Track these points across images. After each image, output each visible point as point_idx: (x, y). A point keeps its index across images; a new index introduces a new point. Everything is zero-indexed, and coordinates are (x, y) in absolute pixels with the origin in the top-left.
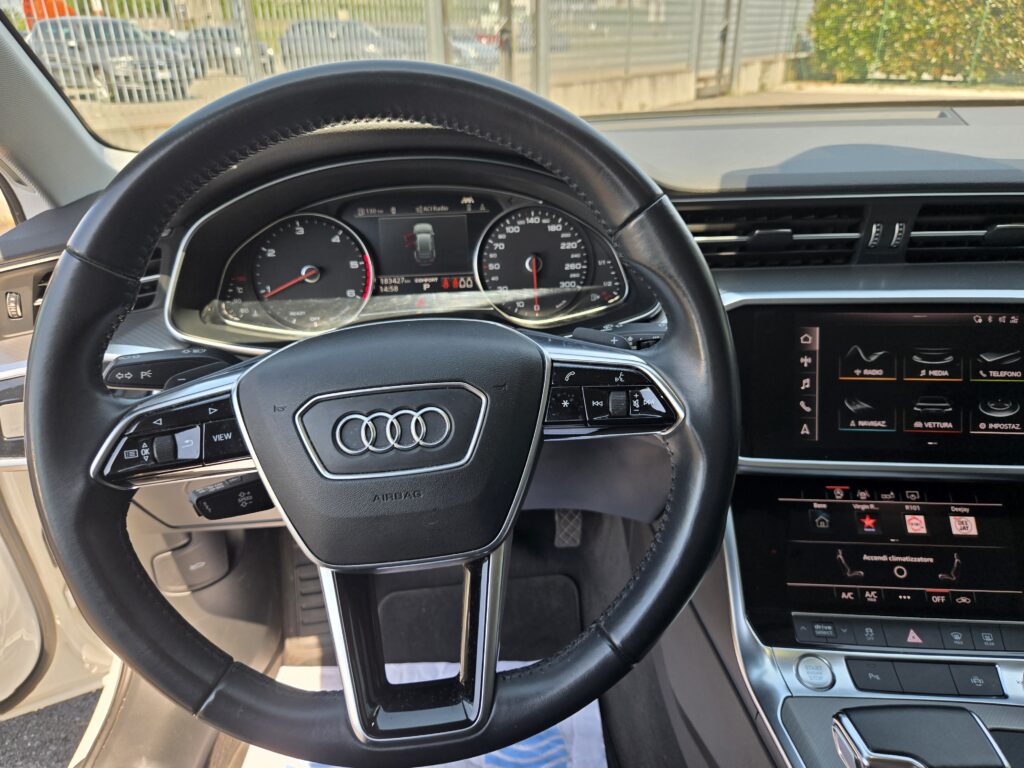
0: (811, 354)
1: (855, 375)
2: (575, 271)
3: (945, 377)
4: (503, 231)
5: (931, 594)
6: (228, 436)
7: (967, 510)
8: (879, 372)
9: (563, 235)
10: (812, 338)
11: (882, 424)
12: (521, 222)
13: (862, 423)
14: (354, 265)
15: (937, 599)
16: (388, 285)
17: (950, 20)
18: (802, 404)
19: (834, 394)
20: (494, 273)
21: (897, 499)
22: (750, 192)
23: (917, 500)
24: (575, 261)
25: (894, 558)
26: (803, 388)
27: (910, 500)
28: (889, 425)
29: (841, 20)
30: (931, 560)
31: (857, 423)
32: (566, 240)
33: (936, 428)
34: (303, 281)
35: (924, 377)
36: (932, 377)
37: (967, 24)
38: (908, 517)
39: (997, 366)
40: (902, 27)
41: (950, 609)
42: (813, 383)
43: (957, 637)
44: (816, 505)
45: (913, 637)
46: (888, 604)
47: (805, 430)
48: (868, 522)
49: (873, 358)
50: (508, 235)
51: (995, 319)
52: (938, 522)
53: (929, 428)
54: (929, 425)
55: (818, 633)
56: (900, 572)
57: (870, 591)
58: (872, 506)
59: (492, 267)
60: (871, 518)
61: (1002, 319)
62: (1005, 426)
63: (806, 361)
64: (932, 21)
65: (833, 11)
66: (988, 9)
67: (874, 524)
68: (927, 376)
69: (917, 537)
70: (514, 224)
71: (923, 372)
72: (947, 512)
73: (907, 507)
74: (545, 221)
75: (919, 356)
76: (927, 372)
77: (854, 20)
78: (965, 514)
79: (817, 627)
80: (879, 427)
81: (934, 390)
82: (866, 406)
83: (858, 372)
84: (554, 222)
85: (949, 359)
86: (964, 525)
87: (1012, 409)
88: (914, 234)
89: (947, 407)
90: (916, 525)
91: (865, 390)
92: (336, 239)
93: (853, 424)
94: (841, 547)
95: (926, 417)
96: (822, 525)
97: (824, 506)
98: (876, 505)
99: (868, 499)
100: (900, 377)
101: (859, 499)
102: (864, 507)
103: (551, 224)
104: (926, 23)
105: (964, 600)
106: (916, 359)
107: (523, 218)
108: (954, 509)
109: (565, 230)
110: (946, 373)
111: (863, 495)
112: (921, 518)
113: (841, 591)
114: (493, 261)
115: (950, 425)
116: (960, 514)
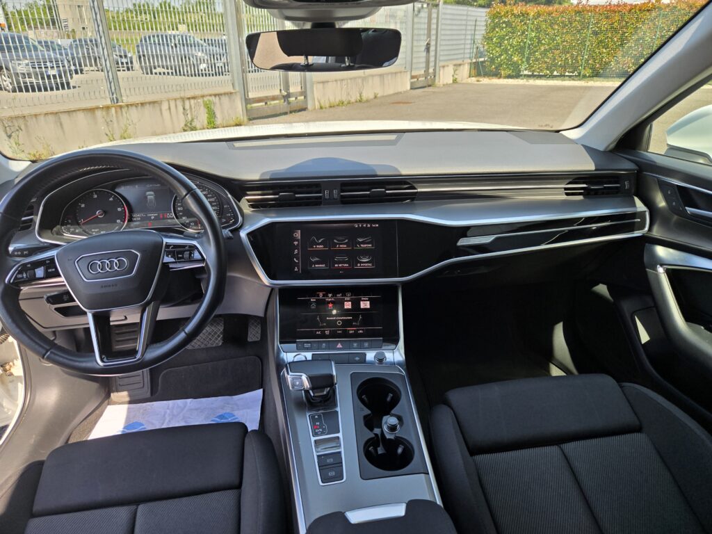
0: (298, 240)
1: (314, 248)
3: (345, 247)
5: (349, 330)
6: (53, 270)
7: (367, 299)
8: (322, 246)
10: (298, 234)
11: (324, 266)
13: (316, 266)
14: (119, 209)
15: (351, 332)
16: (136, 217)
17: (568, 38)
18: (295, 259)
19: (306, 255)
20: (180, 211)
21: (342, 296)
22: (271, 180)
23: (350, 296)
24: (214, 206)
25: (338, 318)
26: (295, 253)
27: (347, 296)
28: (326, 266)
29: (502, 38)
30: (351, 318)
33: (343, 267)
34: (97, 217)
36: (341, 247)
37: (578, 40)
38: (345, 303)
39: (363, 243)
40: (539, 42)
41: (356, 335)
42: (298, 251)
43: (355, 345)
44: (311, 300)
45: (339, 346)
46: (333, 335)
47: (296, 269)
48: (331, 305)
49: (320, 241)
51: (362, 226)
52: (356, 304)
53: (340, 267)
54: (340, 265)
56: (339, 323)
57: (327, 330)
59: (179, 209)
61: (365, 226)
62: (366, 265)
63: (296, 243)
64: (558, 38)
65: (497, 32)
66: (590, 31)
68: (339, 247)
69: (348, 310)
72: (360, 300)
73: (346, 299)
77: (510, 38)
78: (366, 301)
79: (305, 344)
81: (341, 252)
82: (318, 259)
83: (315, 246)
85: (347, 241)
86: (365, 305)
87: (368, 258)
88: (342, 194)
89: (346, 259)
90: (348, 305)
91: (317, 253)
92: (111, 199)
93: (313, 266)
94: (319, 315)
95: (339, 262)
96: (313, 307)
97: (315, 300)
98: (334, 299)
99: (332, 296)
100: (330, 248)
101: (328, 296)
102: (330, 300)
104: (554, 40)
105: (361, 332)
106: (335, 241)
111: (330, 295)
112: (350, 303)
113: (316, 331)
115: (348, 265)
116: (364, 300)
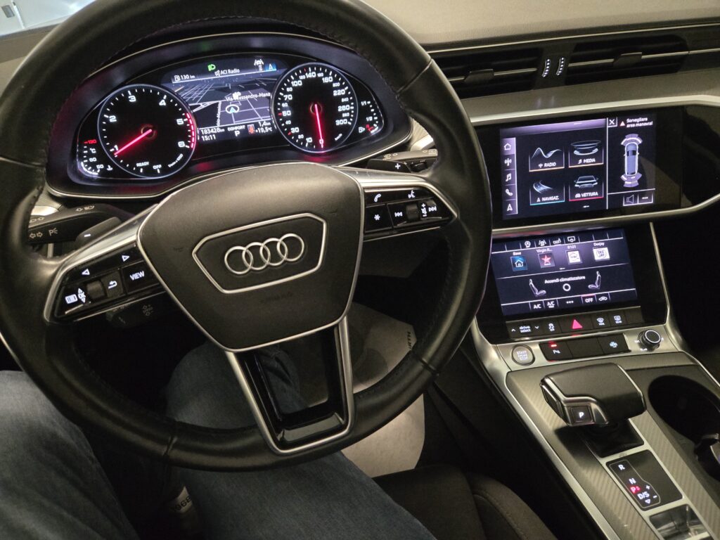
1: (539, 168)
2: (346, 112)
3: (593, 163)
4: (290, 85)
5: (584, 298)
6: (142, 274)
7: (603, 244)
8: (554, 164)
9: (334, 85)
10: (511, 146)
11: (556, 198)
12: (302, 77)
13: (544, 199)
14: (180, 122)
15: (588, 301)
16: (208, 135)
18: (507, 191)
19: (527, 181)
20: (287, 118)
21: (562, 243)
23: (574, 242)
24: (345, 104)
25: (563, 280)
26: (507, 180)
27: (570, 242)
28: (561, 198)
30: (584, 278)
31: (541, 199)
32: (337, 88)
33: (588, 197)
34: (143, 139)
35: (581, 164)
36: (586, 163)
38: (569, 253)
41: (596, 305)
42: (513, 176)
43: (601, 321)
44: (514, 254)
45: (576, 325)
46: (561, 308)
47: (510, 208)
48: (547, 259)
49: (550, 155)
50: (294, 88)
53: (584, 197)
54: (584, 195)
55: (522, 331)
56: (567, 287)
57: (550, 301)
58: (548, 250)
59: (285, 114)
60: (548, 257)
63: (508, 162)
67: (550, 260)
68: (583, 163)
69: (575, 265)
70: (297, 79)
71: (580, 161)
72: (592, 246)
73: (569, 247)
74: (320, 75)
75: (578, 150)
76: (583, 161)
78: (602, 247)
79: (521, 328)
80: (555, 200)
81: (586, 172)
82: (547, 187)
83: (540, 165)
84: (326, 75)
85: (596, 150)
86: (601, 254)
88: (571, 65)
89: (595, 182)
90: (574, 257)
91: (546, 177)
92: (163, 103)
93: (539, 200)
94: (531, 277)
95: (582, 190)
96: (519, 266)
97: (520, 253)
98: (550, 248)
99: (545, 245)
100: (567, 165)
101: (540, 246)
102: (543, 251)
103: (324, 76)
105: (603, 298)
106: (576, 153)
107: (303, 73)
108: (595, 244)
109: (335, 80)
110: (594, 160)
111: (542, 243)
112: (577, 253)
113: (533, 304)
114: (285, 109)
115: (597, 194)
116: (599, 247)
